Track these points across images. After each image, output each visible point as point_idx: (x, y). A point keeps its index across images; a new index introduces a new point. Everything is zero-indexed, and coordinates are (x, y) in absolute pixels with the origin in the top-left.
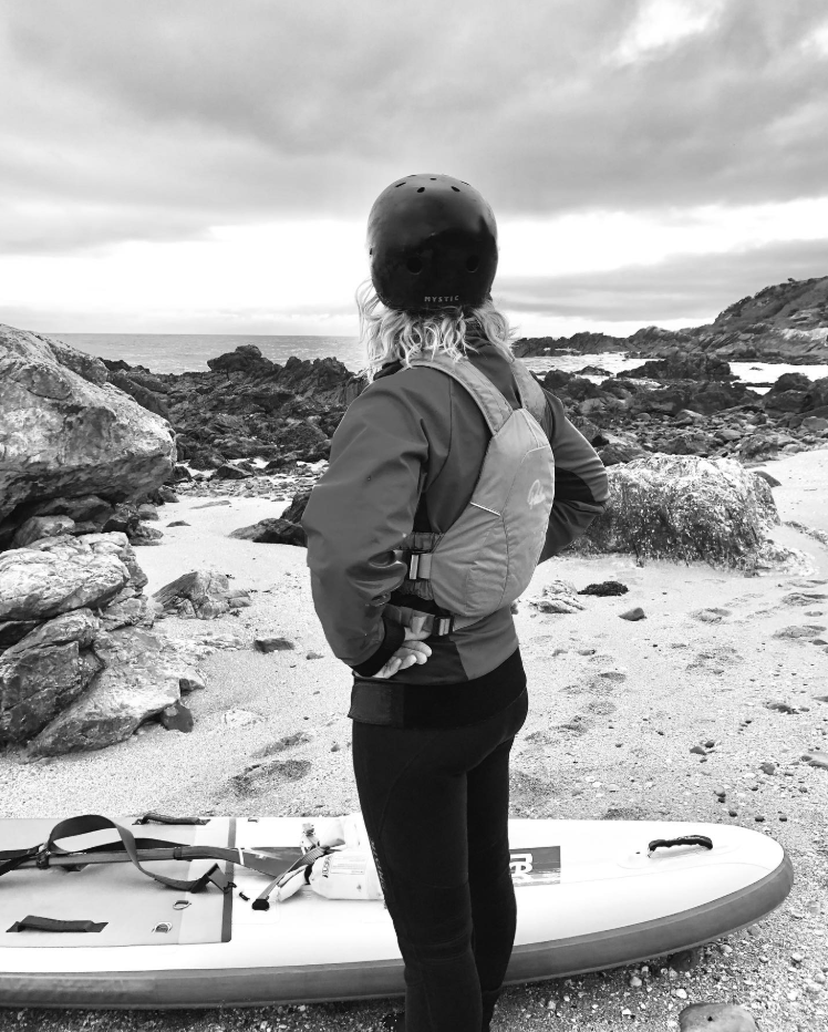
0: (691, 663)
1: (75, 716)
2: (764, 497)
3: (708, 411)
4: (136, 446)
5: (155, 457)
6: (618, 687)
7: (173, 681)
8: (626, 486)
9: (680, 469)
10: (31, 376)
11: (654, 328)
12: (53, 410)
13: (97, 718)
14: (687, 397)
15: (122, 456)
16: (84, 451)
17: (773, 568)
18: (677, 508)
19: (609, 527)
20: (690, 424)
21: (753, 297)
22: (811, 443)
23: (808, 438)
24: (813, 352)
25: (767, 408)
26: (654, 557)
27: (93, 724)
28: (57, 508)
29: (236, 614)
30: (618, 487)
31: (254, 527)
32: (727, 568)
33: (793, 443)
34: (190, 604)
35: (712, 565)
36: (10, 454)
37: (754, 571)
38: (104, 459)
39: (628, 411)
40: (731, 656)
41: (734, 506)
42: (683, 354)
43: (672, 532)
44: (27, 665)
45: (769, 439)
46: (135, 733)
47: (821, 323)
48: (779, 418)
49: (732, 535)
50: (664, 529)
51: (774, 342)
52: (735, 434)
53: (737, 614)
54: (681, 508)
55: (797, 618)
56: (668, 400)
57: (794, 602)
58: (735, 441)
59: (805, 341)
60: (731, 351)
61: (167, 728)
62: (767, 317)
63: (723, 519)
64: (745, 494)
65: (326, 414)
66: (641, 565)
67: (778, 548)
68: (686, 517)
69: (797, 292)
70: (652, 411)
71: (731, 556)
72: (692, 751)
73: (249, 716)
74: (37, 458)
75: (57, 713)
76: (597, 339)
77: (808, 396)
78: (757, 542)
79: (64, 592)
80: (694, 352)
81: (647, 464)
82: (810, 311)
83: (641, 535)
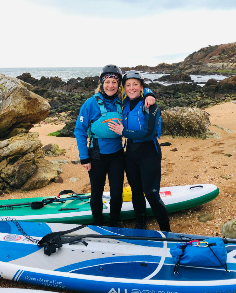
0: (191, 159)
1: (34, 179)
2: (206, 118)
3: (185, 93)
4: (43, 108)
5: (46, 111)
6: (173, 166)
7: (55, 171)
8: (169, 116)
9: (183, 111)
10: (21, 90)
11: (164, 63)
12: (25, 99)
13: (40, 180)
14: (178, 88)
15: (39, 111)
16: (31, 110)
17: (210, 137)
18: (183, 122)
19: (164, 128)
20: (180, 97)
21: (197, 52)
22: (218, 102)
23: (217, 101)
24: (217, 71)
25: (204, 91)
26: (177, 136)
27: (39, 181)
28: (21, 126)
29: (64, 155)
30: (166, 116)
31: (56, 132)
32: (197, 138)
33: (213, 102)
34: (51, 153)
35: (193, 137)
36: (16, 111)
37: (205, 138)
38: (35, 112)
39: (159, 93)
40: (201, 158)
41: (199, 121)
42: (174, 73)
43: (182, 128)
44: (21, 167)
45: (206, 101)
46: (48, 184)
47: (220, 61)
48: (208, 94)
49: (198, 128)
50: (180, 128)
51: (204, 68)
52: (195, 100)
53: (201, 149)
54: (185, 122)
55: (217, 148)
56: (172, 89)
57: (216, 145)
58: (195, 102)
59: (215, 67)
60: (190, 71)
61: (56, 183)
62: (202, 59)
63: (196, 124)
64: (201, 117)
65: (60, 96)
66: (174, 138)
67: (211, 131)
68: (186, 124)
69: (212, 50)
70: (167, 93)
71: (198, 134)
72: (194, 177)
73: (77, 179)
74: (21, 112)
75: (27, 180)
76: (144, 68)
77: (217, 87)
78: (205, 130)
79: (29, 147)
80: (178, 72)
81: (174, 110)
82: (216, 56)
83: (173, 130)
